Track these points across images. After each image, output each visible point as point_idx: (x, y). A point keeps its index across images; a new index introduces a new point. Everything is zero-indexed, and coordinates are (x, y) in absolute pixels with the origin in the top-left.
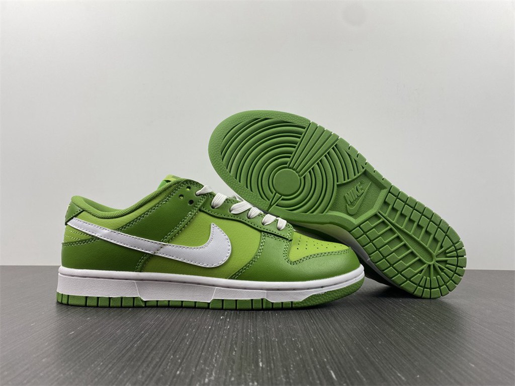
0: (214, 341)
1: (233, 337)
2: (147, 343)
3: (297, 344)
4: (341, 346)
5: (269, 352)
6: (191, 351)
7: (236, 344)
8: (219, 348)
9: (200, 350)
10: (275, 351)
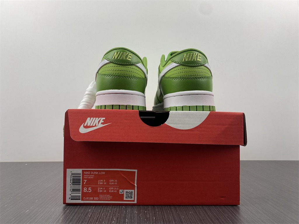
0: (104, 214)
1: (114, 211)
2: (67, 217)
3: (147, 215)
4: (170, 215)
5: (132, 220)
6: (91, 221)
7: (115, 216)
8: (106, 218)
9: (96, 220)
10: (135, 220)
